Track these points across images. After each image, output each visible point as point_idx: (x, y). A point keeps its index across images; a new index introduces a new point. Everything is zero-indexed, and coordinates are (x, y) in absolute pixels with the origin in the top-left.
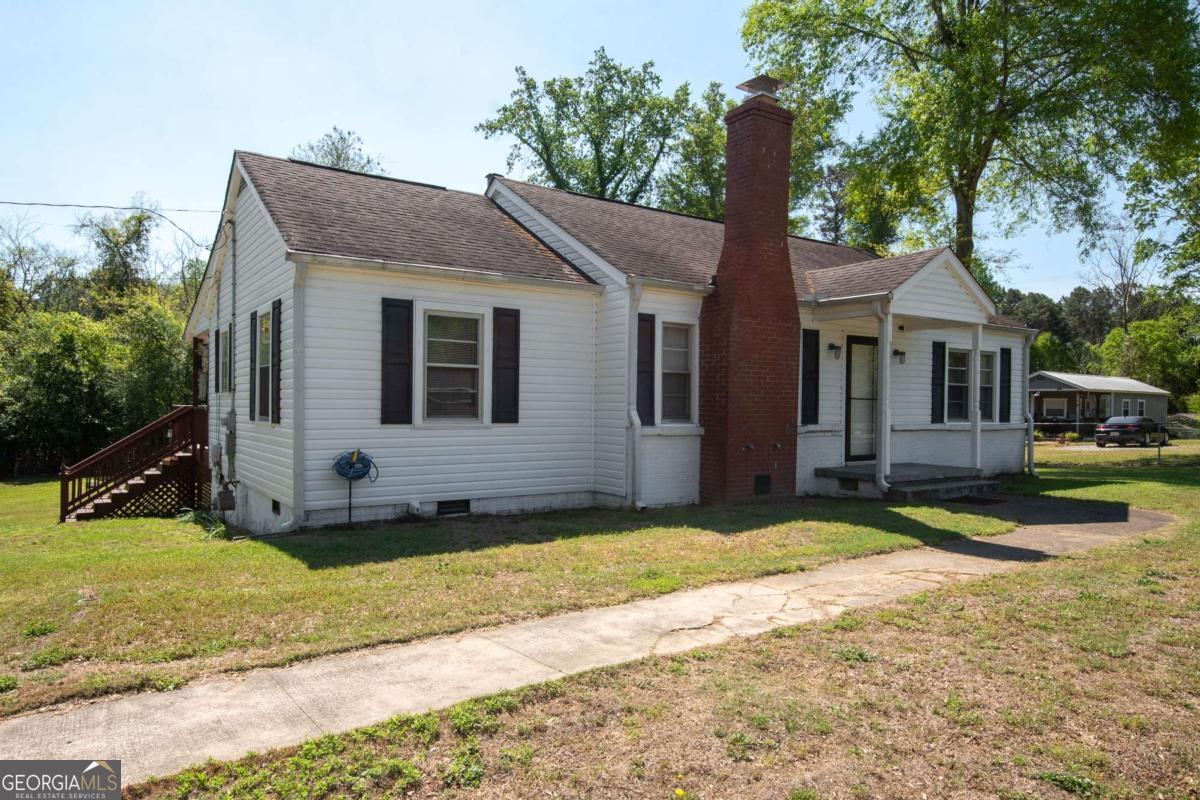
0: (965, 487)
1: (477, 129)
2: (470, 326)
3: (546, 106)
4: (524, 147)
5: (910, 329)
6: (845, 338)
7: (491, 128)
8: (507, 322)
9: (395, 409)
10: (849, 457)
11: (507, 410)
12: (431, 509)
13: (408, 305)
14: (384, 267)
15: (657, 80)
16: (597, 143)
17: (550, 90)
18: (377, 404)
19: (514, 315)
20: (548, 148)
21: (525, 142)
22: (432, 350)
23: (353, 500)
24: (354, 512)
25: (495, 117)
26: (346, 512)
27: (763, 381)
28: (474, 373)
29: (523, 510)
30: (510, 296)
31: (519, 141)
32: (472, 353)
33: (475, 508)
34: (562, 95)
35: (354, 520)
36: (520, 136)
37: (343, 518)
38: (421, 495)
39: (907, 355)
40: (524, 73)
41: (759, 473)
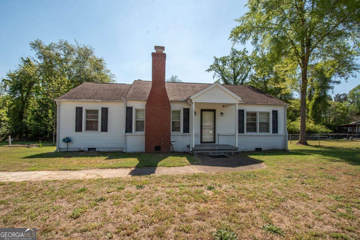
0: (222, 153)
1: (206, 71)
2: (96, 112)
3: (220, 64)
4: (217, 73)
5: (226, 107)
6: (200, 110)
7: (209, 70)
8: (105, 111)
9: (78, 128)
10: (201, 142)
11: (105, 128)
12: (87, 150)
13: (81, 108)
14: (73, 101)
15: (247, 52)
16: (234, 69)
17: (221, 59)
18: (75, 128)
19: (107, 109)
20: (222, 72)
21: (217, 72)
22: (87, 117)
23: (68, 147)
24: (68, 149)
25: (209, 68)
26: (67, 149)
27: (157, 122)
28: (97, 121)
29: (109, 151)
30: (105, 105)
31: (215, 72)
32: (97, 117)
33: (97, 150)
34: (224, 60)
35: (68, 150)
36: (215, 71)
37: (66, 150)
38: (84, 146)
39: (224, 114)
40: (216, 57)
41: (157, 145)
